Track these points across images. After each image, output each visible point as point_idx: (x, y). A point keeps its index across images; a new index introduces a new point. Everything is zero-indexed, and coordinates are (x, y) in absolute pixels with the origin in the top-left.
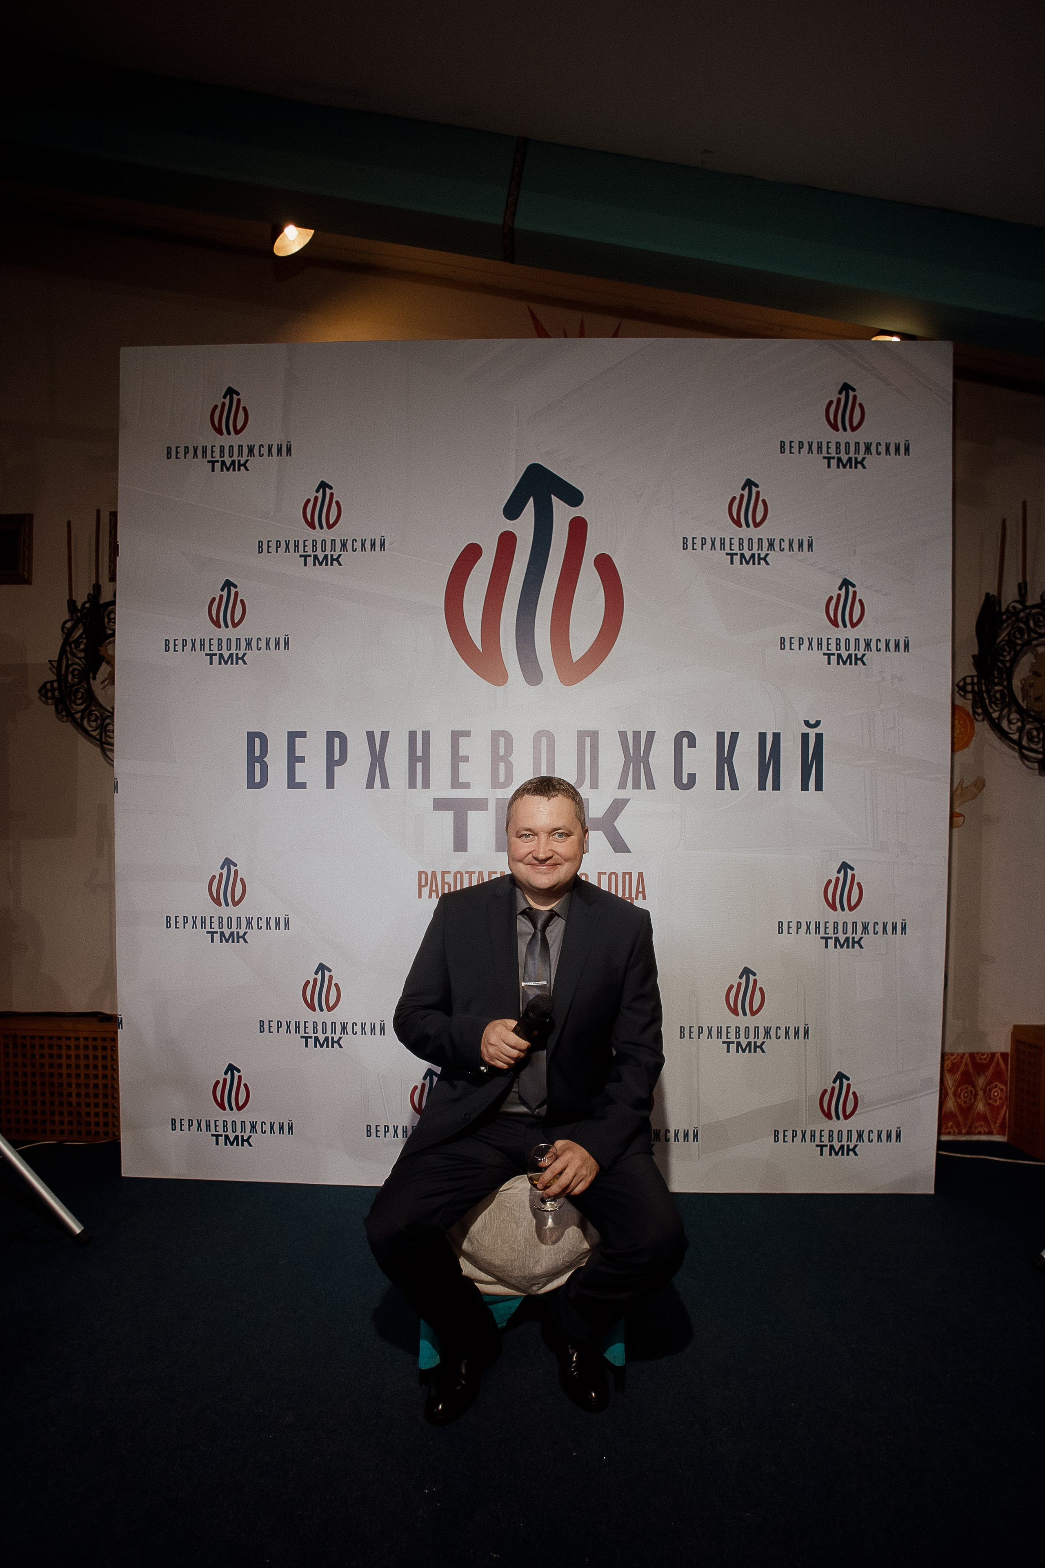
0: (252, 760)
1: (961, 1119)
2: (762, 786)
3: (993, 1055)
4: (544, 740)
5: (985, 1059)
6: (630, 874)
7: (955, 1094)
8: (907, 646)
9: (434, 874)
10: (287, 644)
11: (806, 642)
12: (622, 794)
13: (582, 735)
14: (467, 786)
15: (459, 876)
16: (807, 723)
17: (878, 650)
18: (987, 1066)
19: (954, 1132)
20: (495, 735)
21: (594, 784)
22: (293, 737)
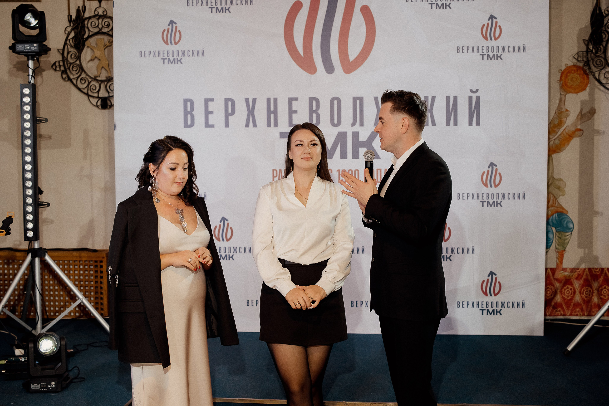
0: (186, 113)
1: (584, 307)
2: (448, 124)
3: (603, 269)
4: (336, 102)
5: (598, 272)
6: (380, 170)
7: (580, 292)
8: (524, 49)
9: (280, 170)
10: (203, 53)
11: (471, 49)
13: (355, 99)
16: (471, 91)
17: (509, 52)
18: (599, 276)
19: (580, 314)
20: (311, 100)
21: (362, 124)
22: (207, 101)
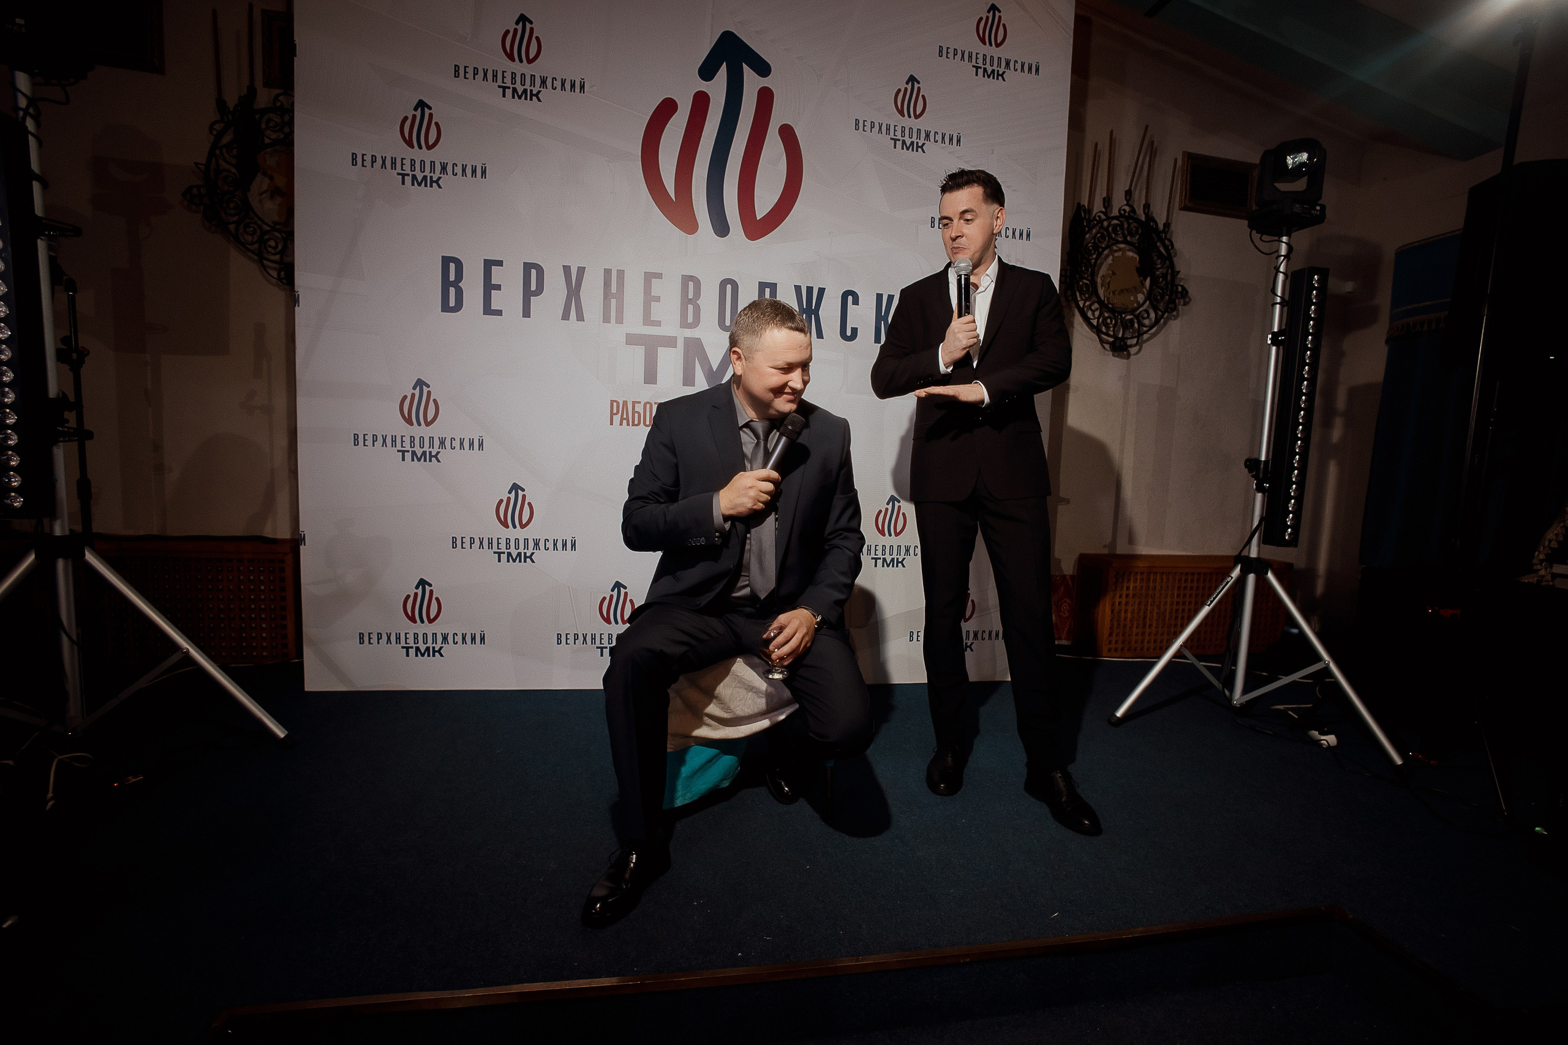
0: (446, 284)
3: (1064, 576)
4: (729, 287)
9: (625, 403)
13: (762, 285)
14: (658, 324)
15: (648, 406)
20: (685, 279)
22: (489, 265)
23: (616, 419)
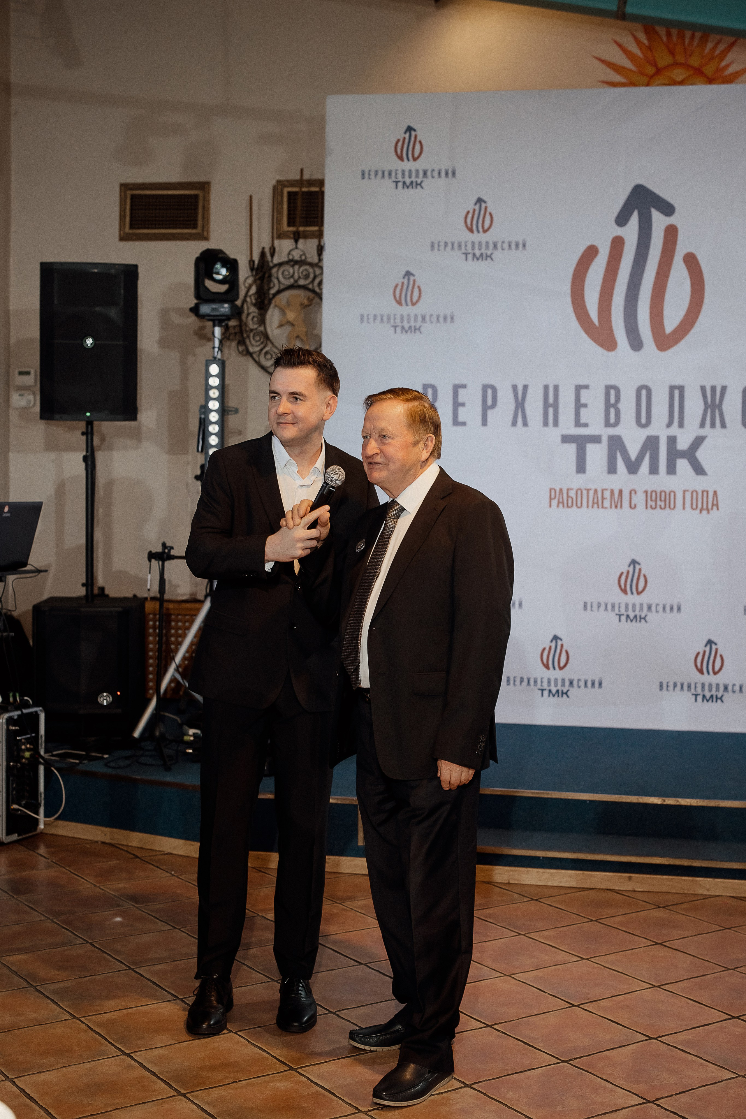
4: (644, 392)
6: (707, 492)
9: (561, 490)
10: (452, 319)
12: (702, 432)
13: (672, 389)
14: (586, 425)
15: (579, 492)
20: (608, 388)
21: (681, 425)
22: (456, 388)
23: (555, 502)
